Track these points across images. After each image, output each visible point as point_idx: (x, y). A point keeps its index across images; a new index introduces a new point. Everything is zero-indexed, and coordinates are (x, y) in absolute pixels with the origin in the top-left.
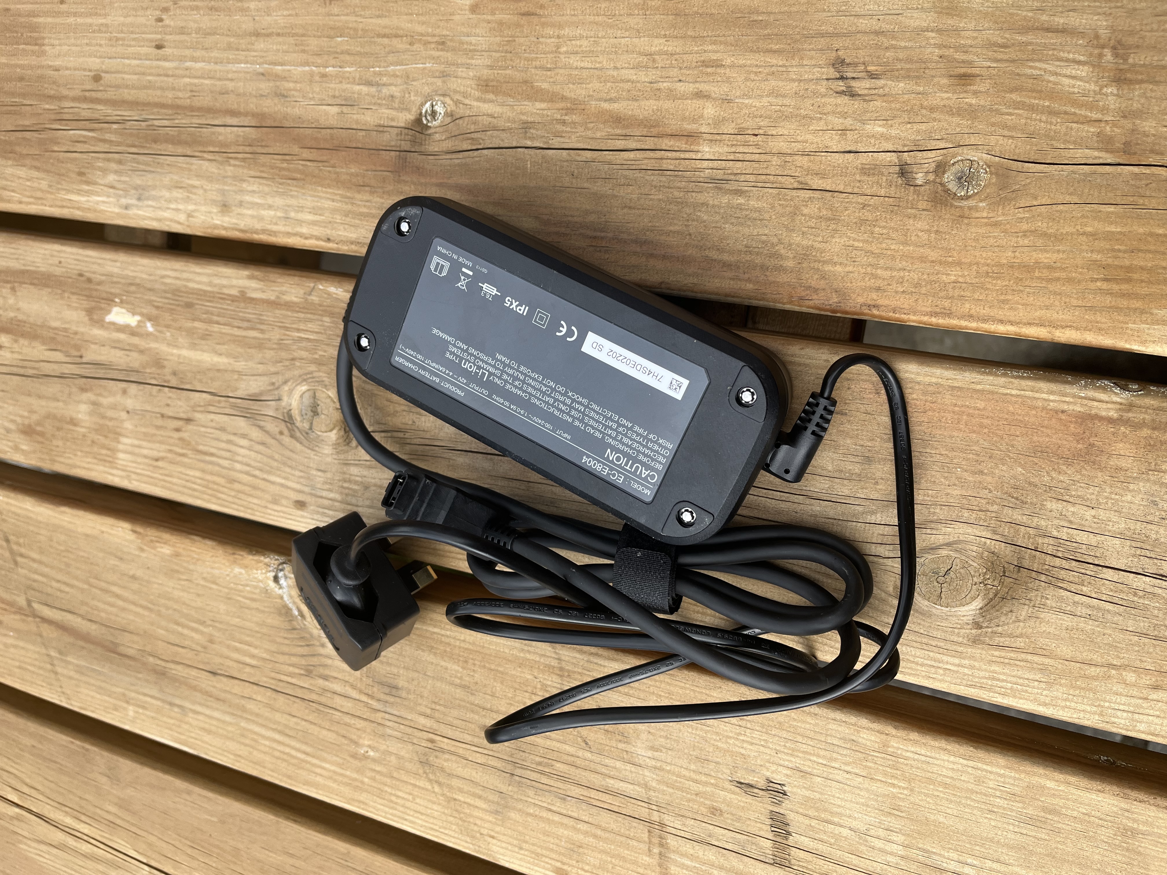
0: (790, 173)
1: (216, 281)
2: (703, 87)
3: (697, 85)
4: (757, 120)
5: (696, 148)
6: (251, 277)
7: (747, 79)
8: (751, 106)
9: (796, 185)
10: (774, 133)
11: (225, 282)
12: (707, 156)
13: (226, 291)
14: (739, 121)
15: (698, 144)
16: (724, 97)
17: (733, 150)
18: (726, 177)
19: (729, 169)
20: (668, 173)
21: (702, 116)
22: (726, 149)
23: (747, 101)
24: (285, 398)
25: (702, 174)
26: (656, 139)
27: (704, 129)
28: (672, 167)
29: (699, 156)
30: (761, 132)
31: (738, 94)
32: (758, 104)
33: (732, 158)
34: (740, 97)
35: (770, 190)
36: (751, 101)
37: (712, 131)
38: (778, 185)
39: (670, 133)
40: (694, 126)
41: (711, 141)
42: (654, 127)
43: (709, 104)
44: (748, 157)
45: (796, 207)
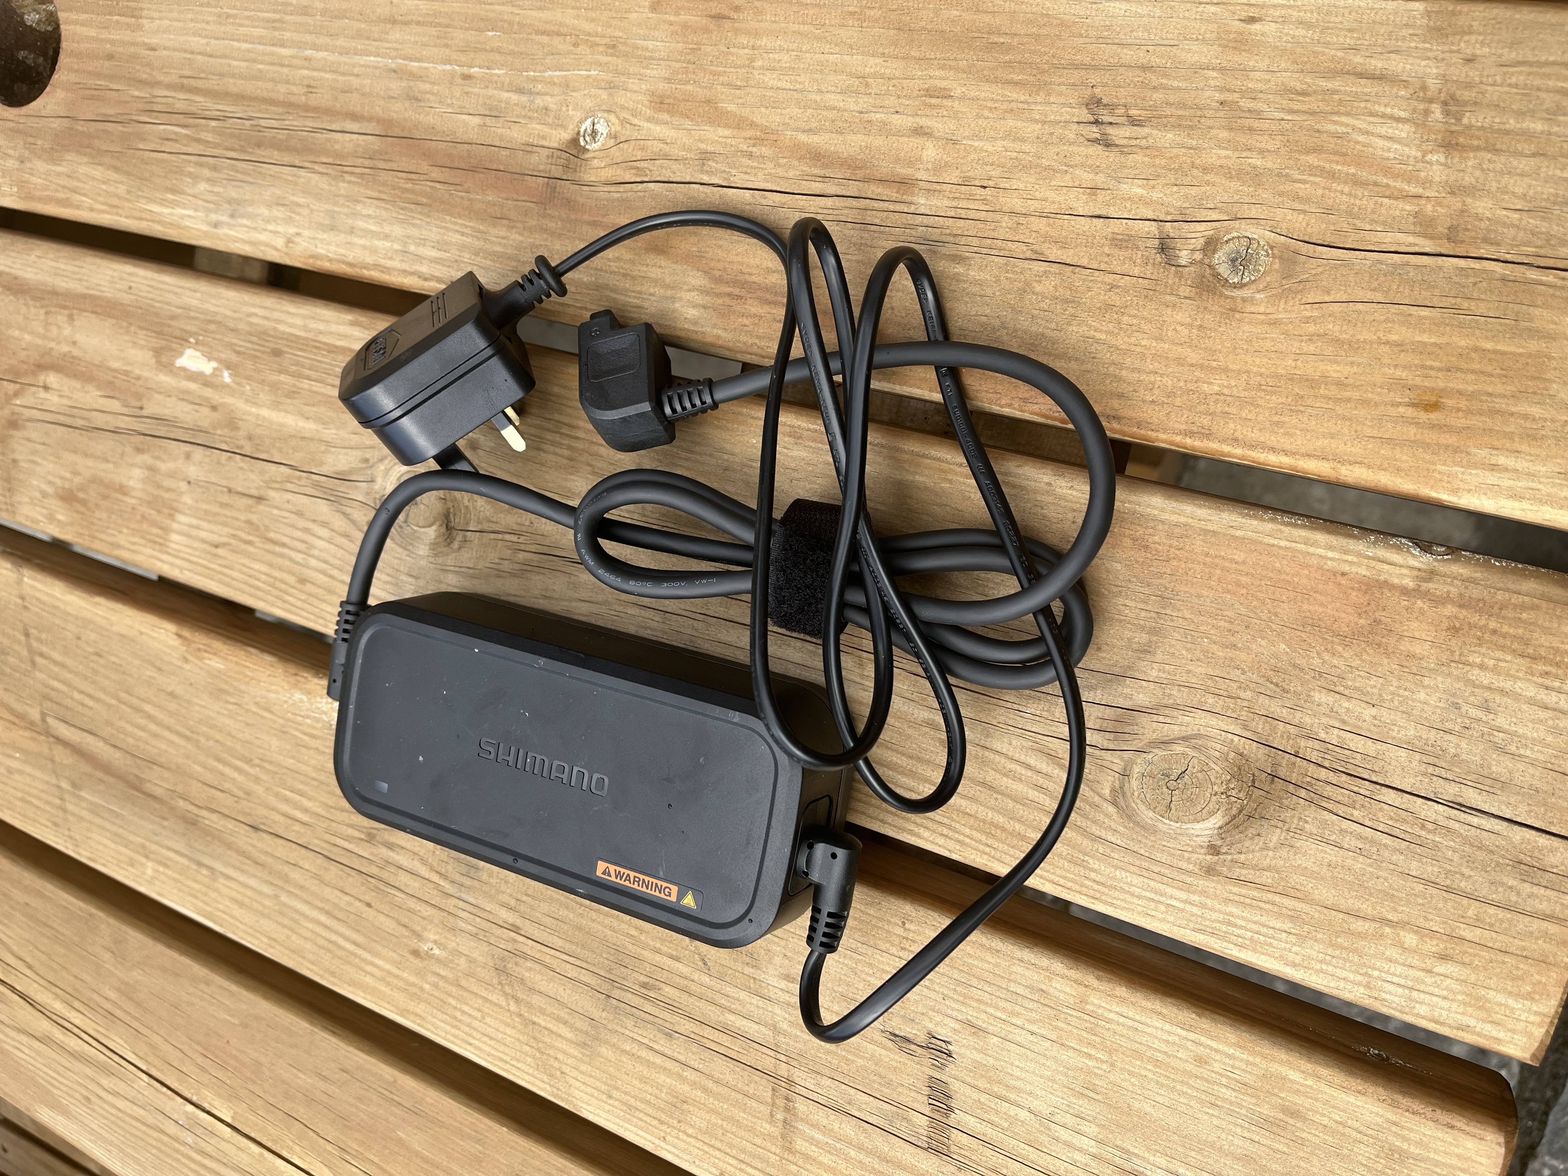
0: (1022, 238)
1: (312, 325)
2: (923, 122)
3: (917, 119)
4: (988, 168)
5: (909, 198)
6: (353, 324)
7: (978, 116)
8: (981, 150)
9: (1029, 255)
10: (1007, 186)
11: (322, 327)
12: (922, 210)
13: (322, 338)
14: (965, 169)
15: (913, 194)
16: (949, 136)
17: (954, 204)
18: (943, 238)
19: (948, 227)
20: (873, 228)
21: (920, 159)
22: (946, 202)
23: (976, 144)
24: (379, 480)
25: (913, 232)
26: (861, 184)
27: (922, 175)
28: (877, 221)
29: (912, 209)
30: (991, 183)
31: (967, 134)
32: (990, 149)
33: (952, 214)
34: (967, 138)
35: (996, 259)
36: (981, 144)
37: (931, 179)
38: (1007, 253)
39: (879, 176)
40: (910, 171)
41: (929, 190)
42: (860, 168)
43: (929, 144)
44: (972, 214)
45: (1027, 284)
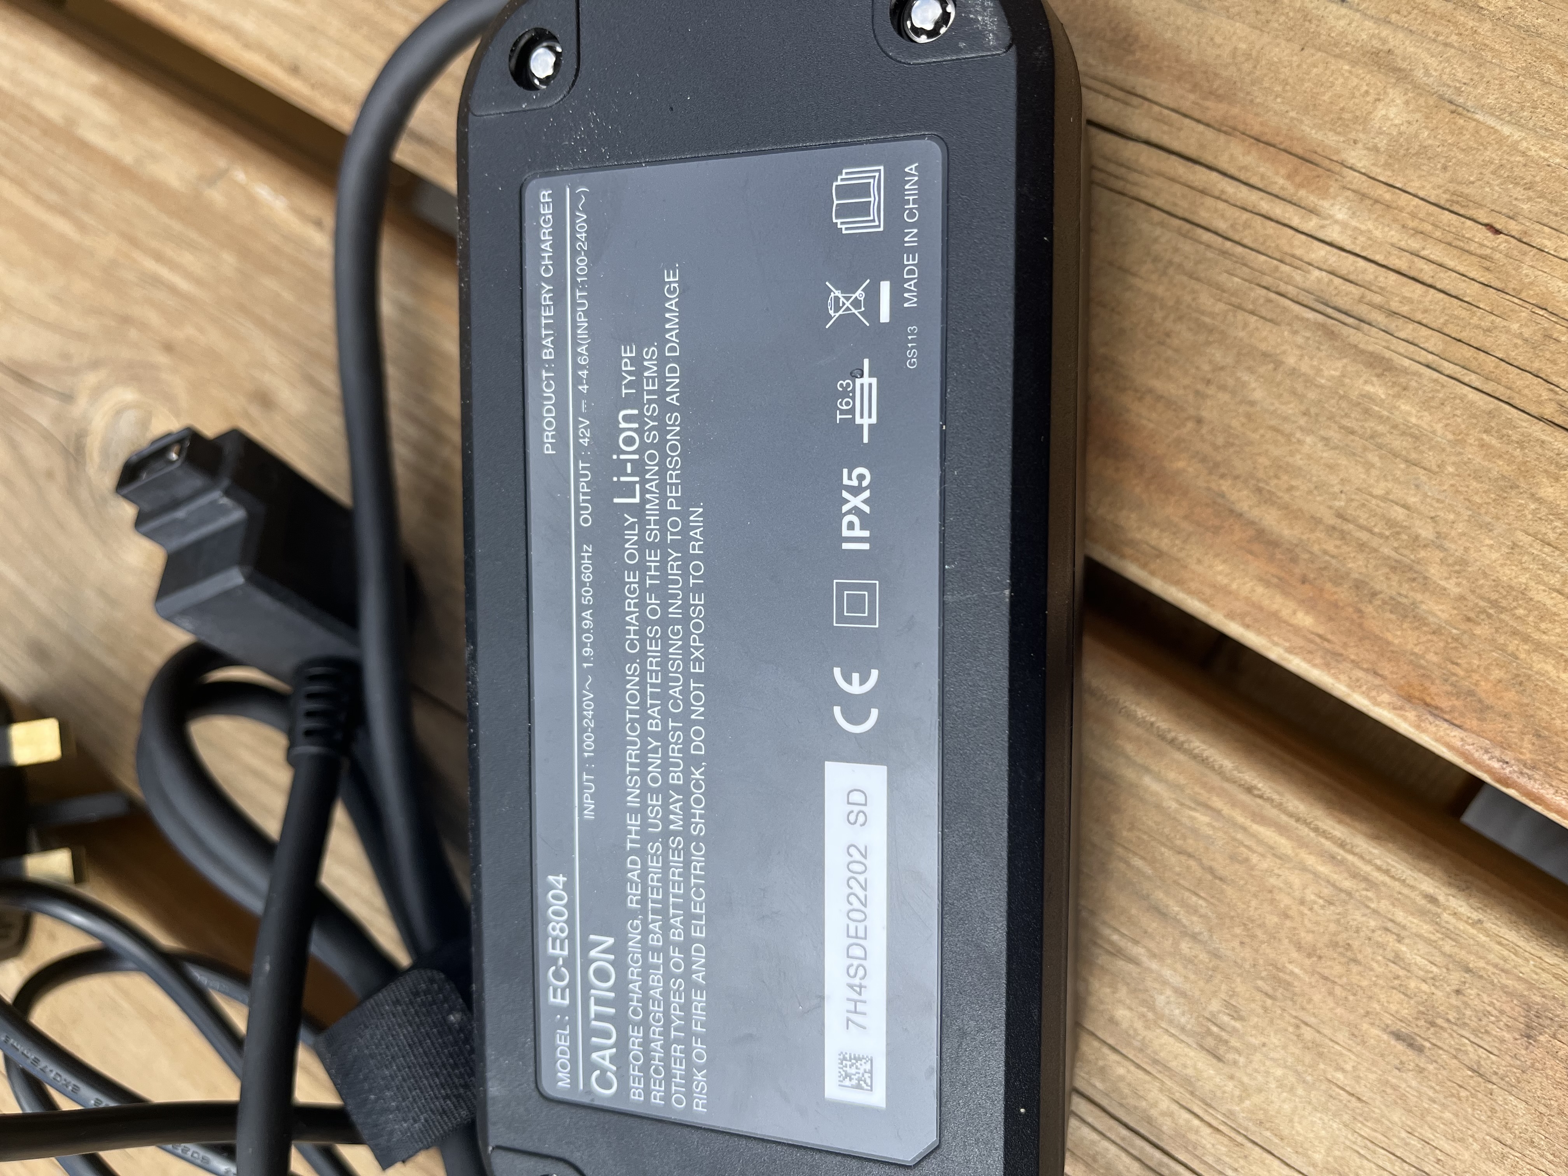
0: (1547, 370)
2: (1397, 41)
3: (1385, 32)
4: (1518, 192)
5: (1312, 199)
7: (1529, 72)
8: (1514, 147)
9: (1549, 411)
10: (1549, 245)
12: (1333, 234)
14: (1463, 173)
15: (1324, 193)
16: (1449, 93)
17: (1415, 244)
18: (1363, 310)
19: (1382, 291)
20: (1206, 236)
21: (1364, 120)
22: (1394, 235)
23: (1506, 130)
25: (1298, 276)
26: (1210, 134)
27: (1357, 157)
28: (1222, 225)
29: (1310, 224)
30: (1513, 227)
31: (1491, 100)
32: (1534, 151)
33: (1401, 264)
34: (1491, 111)
35: (1473, 395)
36: (1517, 135)
37: (1376, 171)
38: (1501, 391)
39: (1256, 129)
40: (1331, 139)
41: (1364, 196)
42: (1220, 98)
43: (1396, 94)
44: (1445, 280)
